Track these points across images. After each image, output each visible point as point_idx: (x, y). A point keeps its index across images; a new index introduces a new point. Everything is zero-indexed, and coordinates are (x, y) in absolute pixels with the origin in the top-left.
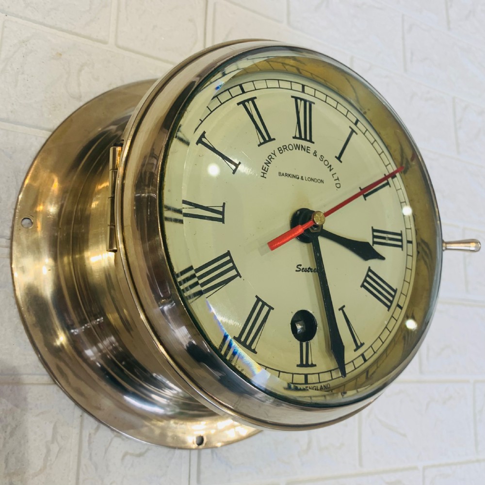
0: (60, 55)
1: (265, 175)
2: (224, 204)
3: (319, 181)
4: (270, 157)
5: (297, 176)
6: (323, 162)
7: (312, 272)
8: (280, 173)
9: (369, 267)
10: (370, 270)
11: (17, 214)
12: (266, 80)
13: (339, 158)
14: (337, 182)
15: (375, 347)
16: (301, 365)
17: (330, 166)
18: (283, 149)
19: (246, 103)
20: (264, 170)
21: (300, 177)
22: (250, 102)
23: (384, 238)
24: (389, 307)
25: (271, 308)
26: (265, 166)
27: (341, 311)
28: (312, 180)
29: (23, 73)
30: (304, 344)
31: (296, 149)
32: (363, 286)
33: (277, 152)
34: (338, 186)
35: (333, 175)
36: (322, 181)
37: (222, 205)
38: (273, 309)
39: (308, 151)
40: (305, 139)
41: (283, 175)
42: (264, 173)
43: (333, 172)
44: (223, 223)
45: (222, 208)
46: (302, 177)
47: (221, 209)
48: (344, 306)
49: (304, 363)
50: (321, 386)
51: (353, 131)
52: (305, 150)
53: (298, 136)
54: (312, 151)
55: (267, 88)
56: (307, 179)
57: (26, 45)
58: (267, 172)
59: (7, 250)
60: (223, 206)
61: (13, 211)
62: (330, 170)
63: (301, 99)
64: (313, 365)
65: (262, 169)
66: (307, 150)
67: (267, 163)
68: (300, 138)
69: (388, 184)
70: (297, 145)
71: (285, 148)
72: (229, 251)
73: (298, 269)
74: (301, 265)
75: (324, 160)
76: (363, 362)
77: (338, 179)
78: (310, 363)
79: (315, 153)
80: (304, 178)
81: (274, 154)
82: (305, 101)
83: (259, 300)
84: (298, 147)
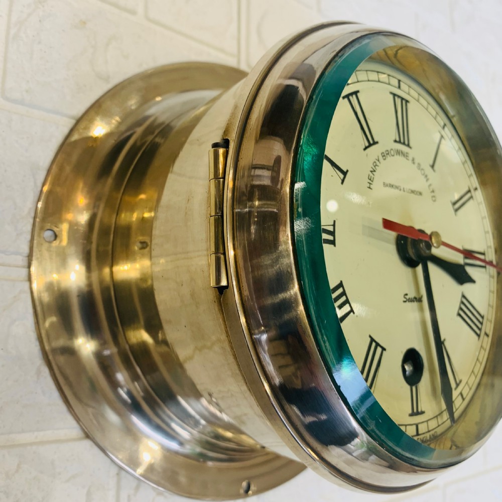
0: (85, 23)
1: (371, 186)
2: (335, 221)
3: (418, 193)
4: (375, 164)
5: (400, 188)
6: (420, 171)
7: (417, 301)
8: (384, 184)
9: (463, 293)
10: (463, 296)
11: (37, 224)
12: (367, 71)
13: (433, 166)
14: (433, 194)
15: (470, 382)
16: (412, 414)
17: (426, 176)
18: (385, 155)
19: (350, 97)
20: (370, 180)
21: (402, 189)
22: (354, 96)
24: (479, 336)
25: (384, 349)
26: (371, 174)
27: (443, 345)
28: (412, 192)
29: (39, 43)
30: (414, 388)
31: (397, 155)
32: (458, 314)
33: (381, 158)
34: (434, 199)
35: (429, 186)
36: (421, 194)
37: (332, 223)
39: (407, 157)
40: (404, 144)
41: (387, 185)
42: (370, 184)
44: (335, 245)
45: (332, 227)
46: (404, 189)
47: (331, 229)
48: (445, 340)
49: (415, 410)
50: (430, 436)
51: (442, 137)
53: (398, 139)
54: (410, 158)
55: (369, 81)
56: (408, 191)
57: (43, 6)
58: (372, 181)
59: (24, 271)
60: (334, 225)
61: (31, 221)
62: (427, 181)
63: (399, 97)
64: (423, 413)
65: (369, 178)
66: (405, 155)
67: (373, 171)
68: (400, 142)
69: (471, 197)
70: (397, 150)
71: (388, 153)
72: (341, 282)
73: (405, 300)
74: (407, 295)
75: (420, 169)
76: (462, 401)
77: (434, 191)
78: (420, 410)
79: (413, 160)
81: (378, 161)
82: (402, 99)
83: (372, 340)
84: (399, 152)
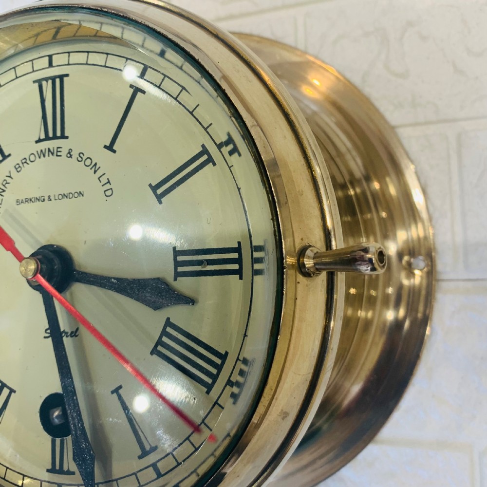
3: (76, 195)
4: (4, 183)
5: (43, 198)
6: (83, 162)
7: (67, 336)
8: (17, 201)
9: (168, 319)
10: (168, 323)
13: (110, 148)
14: (108, 186)
16: (53, 470)
17: (96, 164)
18: (21, 165)
21: (46, 198)
23: (200, 263)
24: (210, 387)
25: (12, 391)
27: (115, 394)
28: (65, 196)
30: (58, 440)
31: (40, 157)
32: (155, 351)
33: (14, 173)
34: (108, 193)
35: (99, 178)
36: (81, 194)
38: (15, 392)
39: (59, 154)
40: (54, 137)
41: (22, 202)
43: (99, 173)
46: (49, 196)
48: (120, 387)
49: (57, 468)
51: (136, 90)
52: (53, 154)
53: (43, 136)
54: (64, 152)
55: (1, 86)
56: (57, 198)
58: (1, 204)
62: (95, 172)
63: (48, 79)
66: (55, 152)
67: (1, 193)
68: (47, 138)
69: (210, 160)
70: (41, 151)
71: (25, 161)
73: (47, 335)
75: (84, 158)
76: (155, 476)
77: (109, 182)
78: (65, 469)
79: (69, 153)
80: (52, 198)
81: (10, 177)
82: (54, 79)
84: (42, 154)
